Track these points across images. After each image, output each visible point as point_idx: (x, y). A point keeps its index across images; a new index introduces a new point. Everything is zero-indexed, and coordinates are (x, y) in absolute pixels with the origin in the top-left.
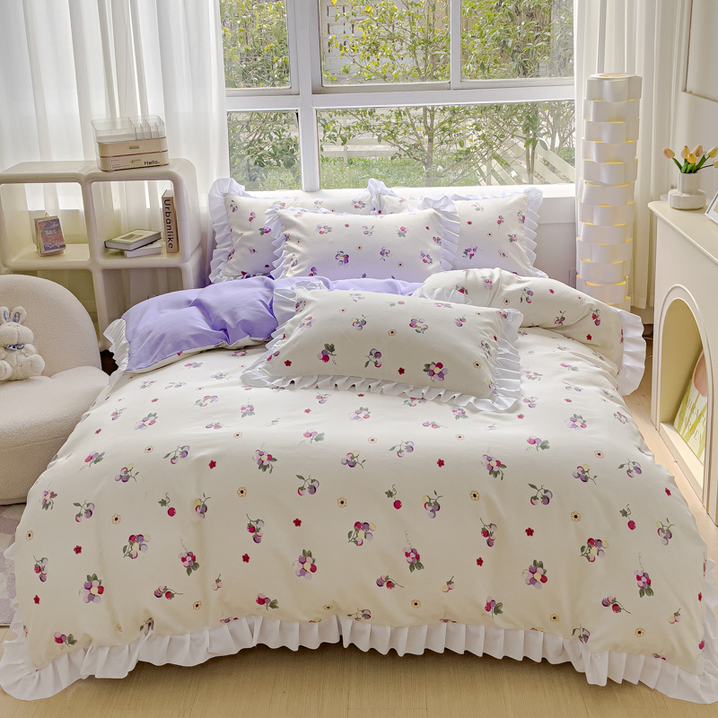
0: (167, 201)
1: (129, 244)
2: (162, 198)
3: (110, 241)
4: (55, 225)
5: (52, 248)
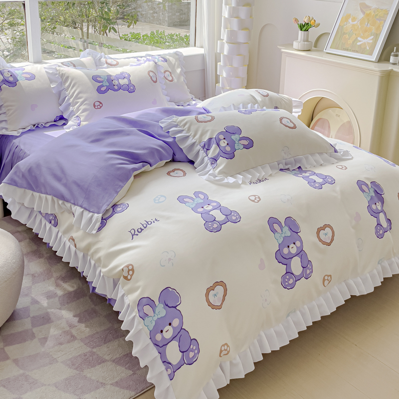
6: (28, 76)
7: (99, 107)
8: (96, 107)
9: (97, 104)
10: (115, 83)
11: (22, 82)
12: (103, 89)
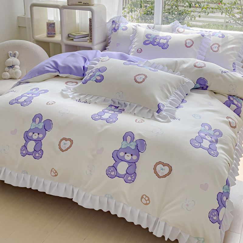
0: (90, 20)
1: (75, 36)
2: (89, 19)
3: (70, 34)
4: (53, 25)
5: (50, 34)
6: (124, 28)
7: (139, 52)
8: (138, 52)
9: (140, 50)
10: (158, 41)
11: (120, 31)
12: (147, 42)
